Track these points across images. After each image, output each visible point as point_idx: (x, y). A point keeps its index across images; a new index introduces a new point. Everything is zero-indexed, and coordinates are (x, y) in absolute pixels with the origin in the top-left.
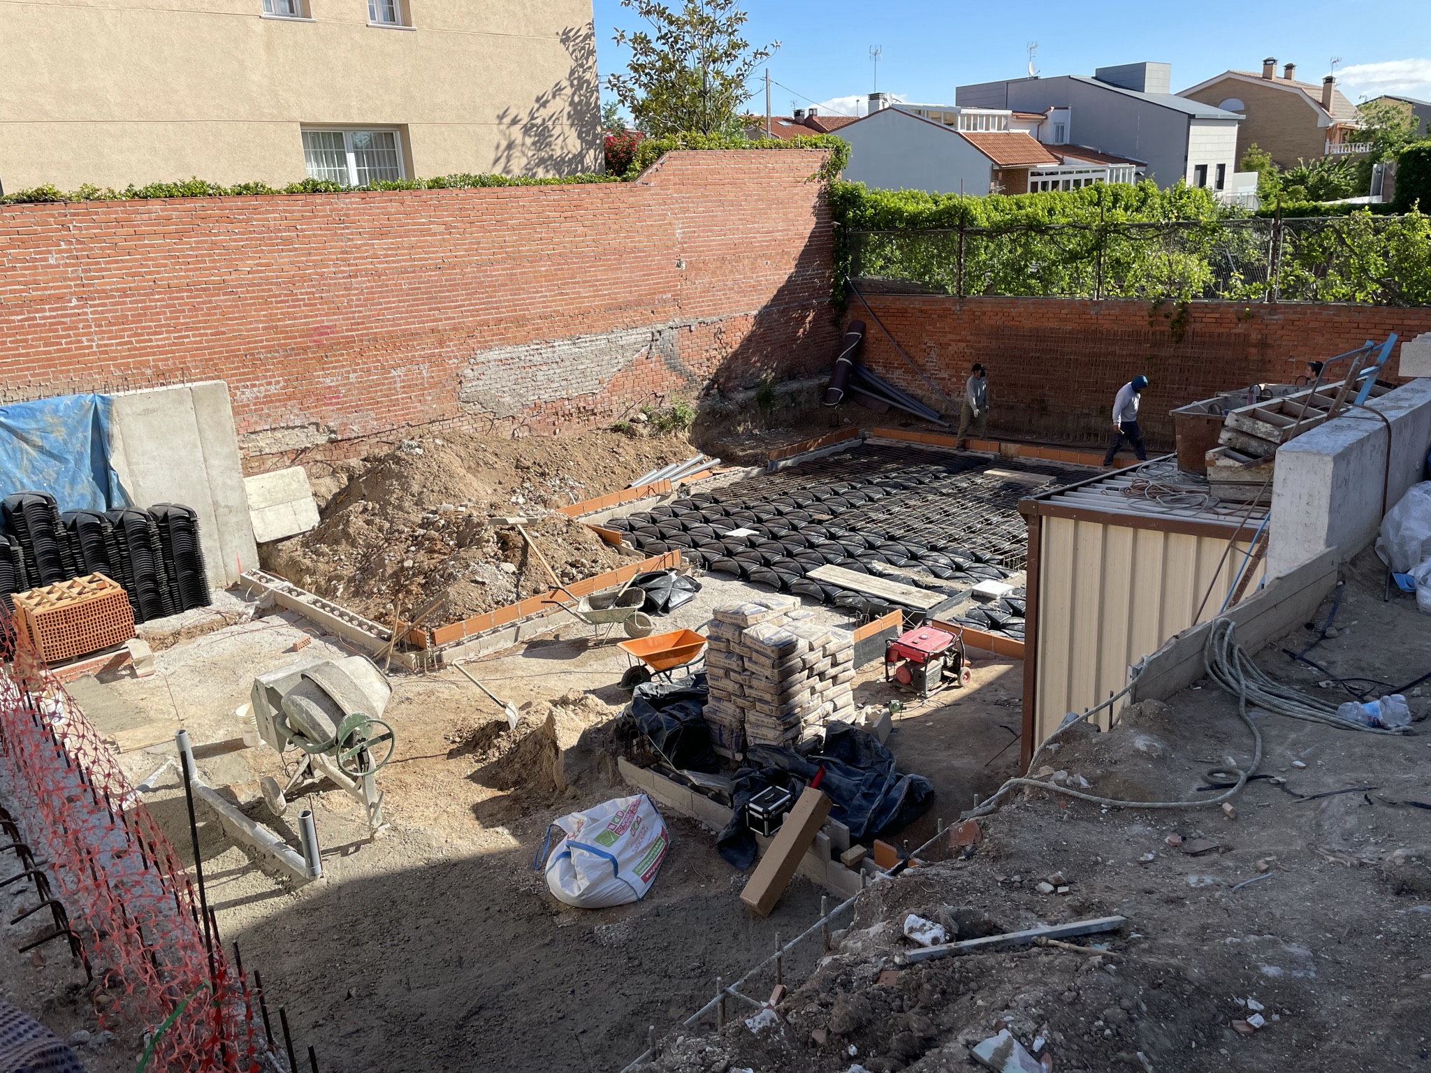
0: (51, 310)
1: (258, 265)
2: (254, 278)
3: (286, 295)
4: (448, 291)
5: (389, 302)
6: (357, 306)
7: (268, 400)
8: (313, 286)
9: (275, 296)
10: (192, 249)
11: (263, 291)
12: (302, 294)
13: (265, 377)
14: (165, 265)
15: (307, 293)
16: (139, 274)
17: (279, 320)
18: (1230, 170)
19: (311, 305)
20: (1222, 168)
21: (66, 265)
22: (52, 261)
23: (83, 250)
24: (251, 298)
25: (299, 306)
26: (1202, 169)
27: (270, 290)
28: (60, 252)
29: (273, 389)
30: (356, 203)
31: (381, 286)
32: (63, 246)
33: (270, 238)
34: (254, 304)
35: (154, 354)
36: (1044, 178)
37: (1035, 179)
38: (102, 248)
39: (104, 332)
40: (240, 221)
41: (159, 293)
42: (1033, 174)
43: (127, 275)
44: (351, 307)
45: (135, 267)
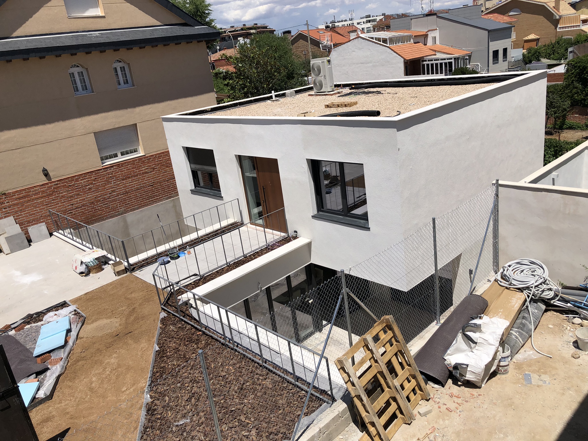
1: (80, 200)
2: (79, 205)
3: (91, 209)
4: (156, 193)
5: (132, 202)
6: (119, 207)
8: (102, 203)
9: (87, 210)
10: (53, 200)
11: (82, 209)
12: (97, 207)
14: (44, 208)
15: (100, 206)
16: (34, 214)
17: (90, 218)
19: (101, 210)
20: (506, 49)
23: (11, 210)
24: (78, 213)
25: (97, 212)
26: (496, 52)
27: (85, 208)
30: (116, 168)
31: (129, 197)
33: (83, 190)
34: (79, 215)
37: (424, 63)
38: (18, 208)
41: (42, 219)
43: (29, 215)
44: (117, 207)
45: (32, 212)
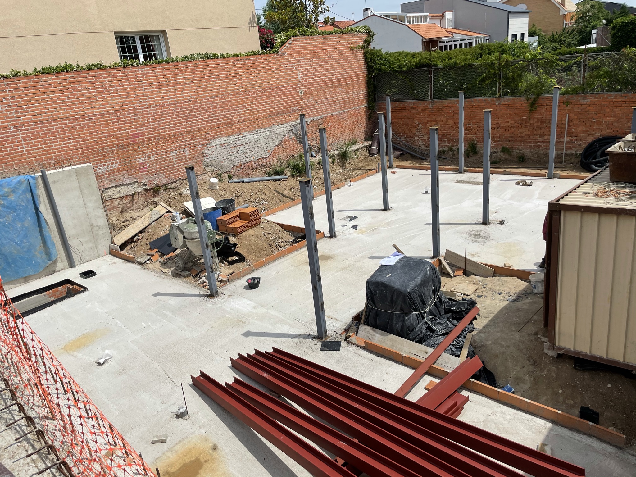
1: (103, 104)
2: (101, 111)
3: (117, 119)
4: (195, 112)
5: (167, 119)
6: (152, 122)
7: (113, 172)
8: (130, 113)
9: (112, 120)
10: (69, 98)
11: (106, 117)
12: (124, 118)
13: (110, 160)
14: (56, 108)
15: (127, 117)
16: (44, 113)
17: (115, 131)
18: (526, 36)
19: (129, 123)
20: (523, 35)
21: (7, 111)
23: (14, 102)
24: (100, 121)
25: (124, 124)
26: (515, 36)
27: (109, 117)
28: (3, 104)
29: (115, 167)
30: (148, 70)
31: (163, 112)
32: (5, 101)
33: (107, 91)
34: (101, 124)
35: (54, 153)
36: (446, 44)
37: (441, 44)
38: (24, 101)
40: (91, 83)
41: (54, 122)
42: (440, 42)
43: (38, 113)
44: (149, 123)
45: (41, 109)
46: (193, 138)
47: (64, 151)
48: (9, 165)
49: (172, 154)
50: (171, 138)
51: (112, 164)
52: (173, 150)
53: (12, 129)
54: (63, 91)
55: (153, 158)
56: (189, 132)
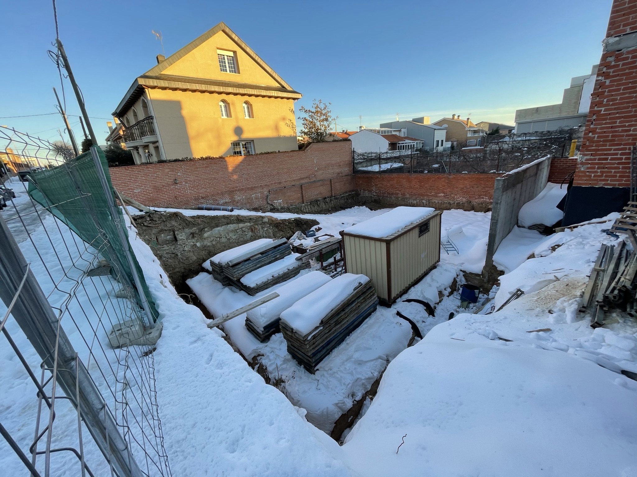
0: (179, 185)
1: (222, 173)
2: (222, 176)
3: (229, 180)
5: (251, 180)
7: (226, 203)
10: (208, 170)
12: (232, 179)
14: (203, 174)
16: (197, 176)
17: (227, 185)
18: (444, 141)
19: (234, 181)
20: (442, 141)
21: (182, 175)
22: (179, 174)
23: (185, 172)
24: (221, 181)
25: (232, 182)
26: (438, 141)
27: (225, 179)
28: (180, 172)
32: (181, 171)
33: (225, 167)
35: (201, 194)
36: (401, 145)
37: (399, 145)
39: (190, 189)
40: (218, 164)
41: (202, 180)
42: (398, 144)
44: (243, 181)
46: (263, 189)
47: (205, 193)
48: (182, 198)
49: (253, 196)
50: (252, 189)
51: (226, 199)
52: (253, 194)
53: (184, 183)
54: (206, 167)
55: (244, 197)
56: (261, 186)
